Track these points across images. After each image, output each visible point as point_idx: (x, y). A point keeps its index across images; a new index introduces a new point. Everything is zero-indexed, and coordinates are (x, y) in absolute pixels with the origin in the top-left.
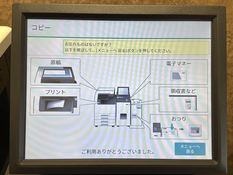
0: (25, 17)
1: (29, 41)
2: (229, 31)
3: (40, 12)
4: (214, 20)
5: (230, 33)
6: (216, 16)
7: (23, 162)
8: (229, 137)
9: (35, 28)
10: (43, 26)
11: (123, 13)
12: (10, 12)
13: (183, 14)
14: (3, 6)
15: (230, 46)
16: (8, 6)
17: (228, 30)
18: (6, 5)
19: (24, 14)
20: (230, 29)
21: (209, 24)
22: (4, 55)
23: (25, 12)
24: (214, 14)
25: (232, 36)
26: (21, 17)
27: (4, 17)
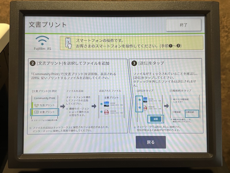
0: (22, 14)
2: (226, 26)
3: (37, 9)
4: (208, 15)
5: (227, 28)
6: (209, 11)
7: (21, 157)
11: (118, 10)
12: (8, 10)
13: (177, 9)
14: (2, 3)
15: (228, 41)
16: (6, 3)
17: (225, 24)
18: (5, 3)
19: (21, 11)
21: (203, 18)
22: (3, 51)
23: (22, 9)
24: (208, 10)
25: (229, 30)
26: (18, 15)
27: (3, 14)
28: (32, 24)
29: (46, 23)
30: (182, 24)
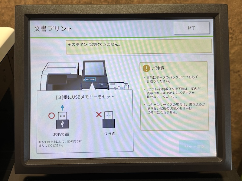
0: (27, 19)
1: (32, 41)
2: (231, 28)
4: (216, 18)
5: (232, 29)
6: (218, 14)
7: (28, 162)
8: (232, 133)
11: (125, 13)
13: (185, 12)
14: (5, 7)
15: (232, 43)
16: (9, 6)
18: (8, 6)
20: (231, 25)
21: (211, 21)
22: (7, 55)
23: (28, 14)
24: (216, 12)
26: (24, 19)
27: (6, 18)
28: (37, 28)
29: (52, 27)
30: (191, 27)
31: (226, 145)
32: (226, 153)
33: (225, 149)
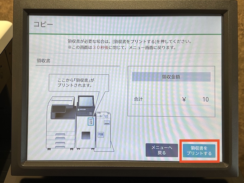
0: (26, 14)
1: (31, 38)
5: (243, 25)
7: (25, 163)
8: (241, 136)
9: (37, 24)
10: (45, 22)
13: (191, 8)
19: (25, 10)
23: (27, 8)
24: (225, 9)
26: (22, 14)
27: (4, 11)
31: (233, 150)
32: (233, 158)
33: (231, 154)
